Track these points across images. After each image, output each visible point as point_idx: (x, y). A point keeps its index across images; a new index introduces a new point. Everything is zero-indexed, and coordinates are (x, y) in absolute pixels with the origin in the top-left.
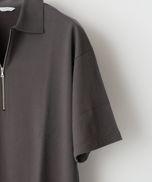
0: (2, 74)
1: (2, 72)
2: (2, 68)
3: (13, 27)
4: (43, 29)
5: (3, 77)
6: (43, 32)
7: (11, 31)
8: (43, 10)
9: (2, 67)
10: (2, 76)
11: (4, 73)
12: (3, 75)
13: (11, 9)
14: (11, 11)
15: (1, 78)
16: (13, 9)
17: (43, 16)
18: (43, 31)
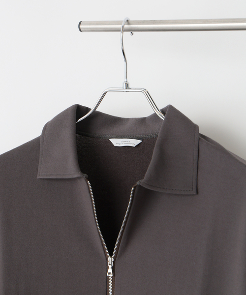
0: (110, 270)
1: (110, 267)
2: (109, 259)
3: (138, 183)
4: (195, 187)
5: (112, 275)
6: (195, 193)
7: (134, 190)
8: (197, 149)
9: (111, 255)
10: (109, 274)
11: (113, 268)
12: (111, 272)
13: (134, 143)
14: (134, 146)
15: (108, 278)
16: (137, 142)
17: (197, 161)
18: (195, 190)
